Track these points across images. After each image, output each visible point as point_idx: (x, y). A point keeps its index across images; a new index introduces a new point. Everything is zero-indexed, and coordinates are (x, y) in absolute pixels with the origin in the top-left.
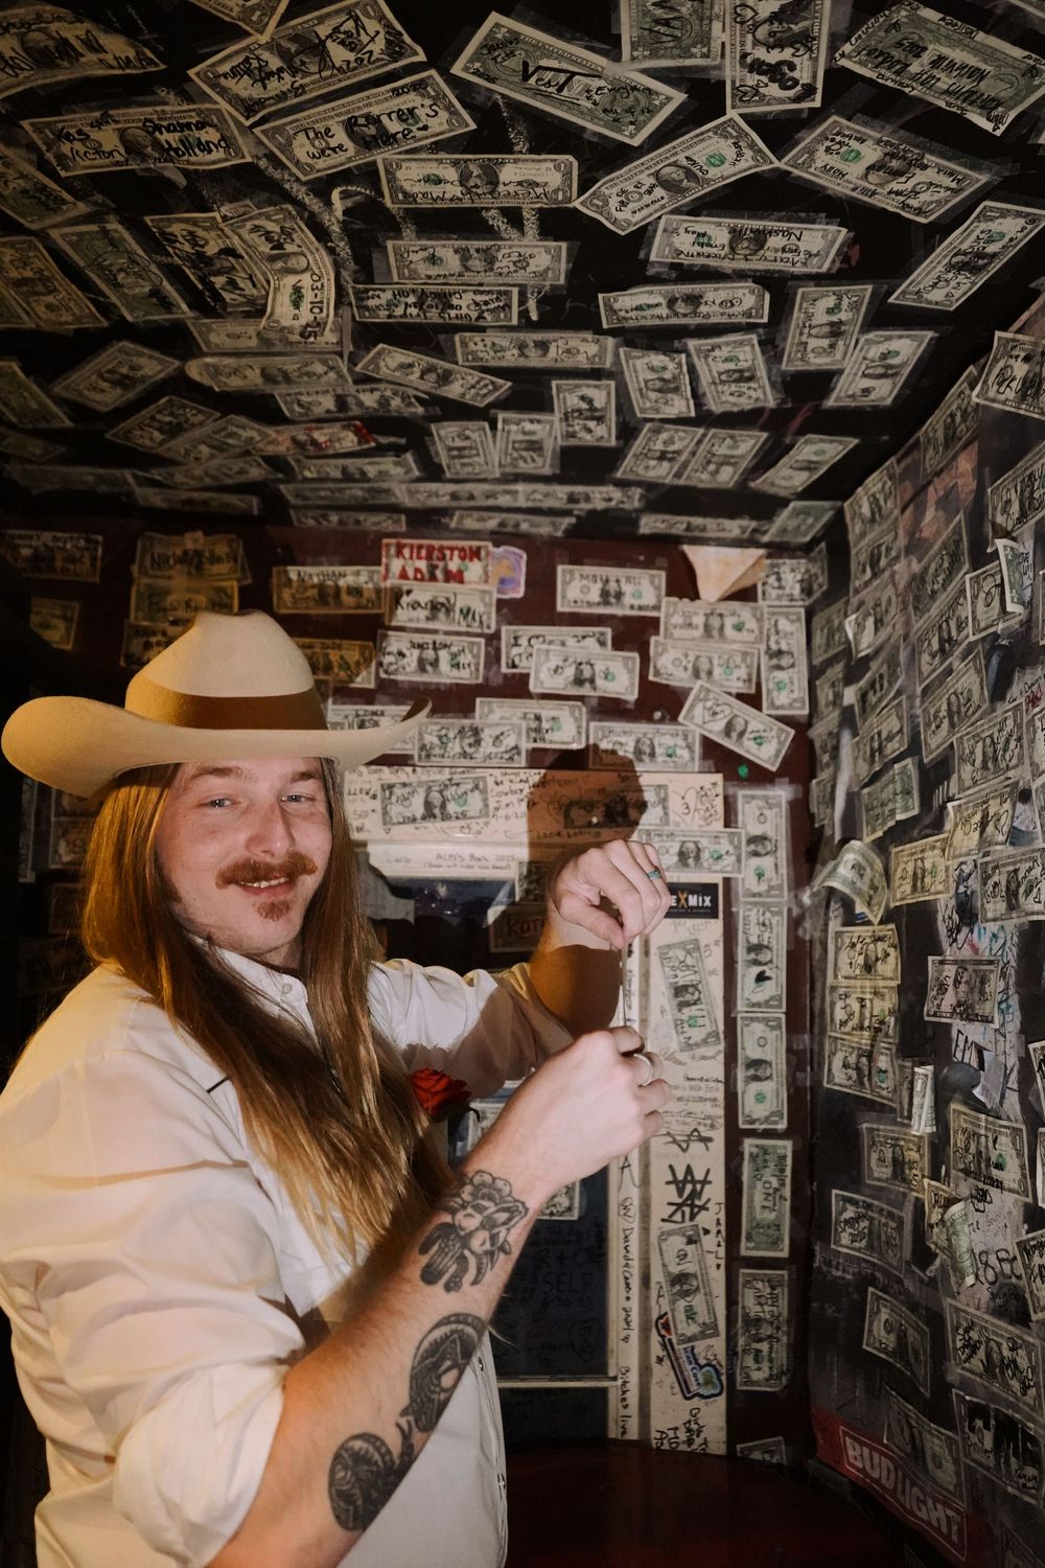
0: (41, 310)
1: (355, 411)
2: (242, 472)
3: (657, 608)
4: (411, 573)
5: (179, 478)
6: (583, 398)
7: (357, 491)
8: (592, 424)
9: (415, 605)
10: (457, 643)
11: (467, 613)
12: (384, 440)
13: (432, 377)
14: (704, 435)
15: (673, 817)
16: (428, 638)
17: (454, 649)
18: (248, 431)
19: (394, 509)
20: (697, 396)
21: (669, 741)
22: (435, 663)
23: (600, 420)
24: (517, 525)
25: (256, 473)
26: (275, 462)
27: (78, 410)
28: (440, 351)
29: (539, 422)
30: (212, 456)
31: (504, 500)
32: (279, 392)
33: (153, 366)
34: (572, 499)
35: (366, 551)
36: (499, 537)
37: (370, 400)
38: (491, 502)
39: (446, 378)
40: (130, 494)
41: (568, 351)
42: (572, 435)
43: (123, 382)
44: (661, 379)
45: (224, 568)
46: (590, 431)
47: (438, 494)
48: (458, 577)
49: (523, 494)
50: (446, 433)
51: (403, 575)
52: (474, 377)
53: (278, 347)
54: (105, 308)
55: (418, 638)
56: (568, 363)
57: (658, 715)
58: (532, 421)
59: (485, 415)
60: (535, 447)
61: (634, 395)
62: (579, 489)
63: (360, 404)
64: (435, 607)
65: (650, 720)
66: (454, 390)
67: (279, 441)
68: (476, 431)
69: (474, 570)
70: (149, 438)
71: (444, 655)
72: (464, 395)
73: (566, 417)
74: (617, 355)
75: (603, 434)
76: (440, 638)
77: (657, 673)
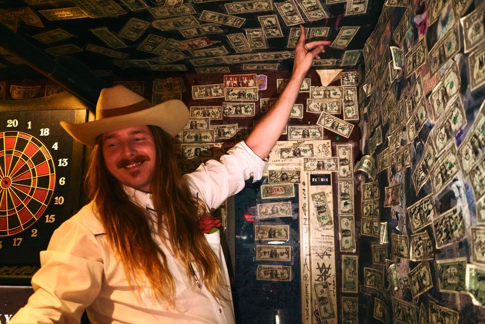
0: (108, 10)
1: (203, 33)
2: (177, 57)
3: (308, 90)
4: (232, 84)
5: (161, 60)
6: (269, 21)
7: (212, 60)
8: (274, 30)
9: (234, 94)
10: (247, 105)
11: (249, 95)
12: (215, 42)
13: (222, 19)
14: (310, 30)
15: (315, 154)
16: (238, 104)
17: (246, 106)
18: (176, 43)
19: (224, 65)
20: (304, 16)
21: (313, 131)
22: (240, 111)
23: (276, 28)
24: (263, 68)
25: (182, 57)
26: (185, 52)
27: (128, 41)
28: (223, 11)
29: (258, 31)
30: (168, 53)
31: (256, 59)
32: (180, 29)
33: (143, 25)
34: (276, 57)
35: (218, 79)
36: (258, 72)
37: (206, 29)
38: (252, 60)
39: (226, 19)
40: (149, 68)
41: (259, 6)
42: (269, 34)
43: (137, 31)
44: (290, 11)
45: (178, 87)
46: (274, 32)
47: (236, 59)
48: (247, 85)
49: (260, 56)
50: (232, 37)
51: (230, 85)
52: (234, 18)
53: (176, 15)
54: (125, 8)
55: (235, 104)
56: (260, 10)
57: (309, 123)
58: (256, 31)
59: (240, 30)
60: (259, 39)
61: (284, 19)
62: (278, 53)
63: (204, 31)
64: (240, 94)
65: (307, 124)
66: (230, 23)
67: (185, 45)
68: (240, 36)
69: (251, 82)
70: (149, 48)
71: (243, 108)
72: (233, 24)
73: (266, 29)
74: (274, 5)
75: (278, 33)
76: (241, 103)
77: (309, 110)
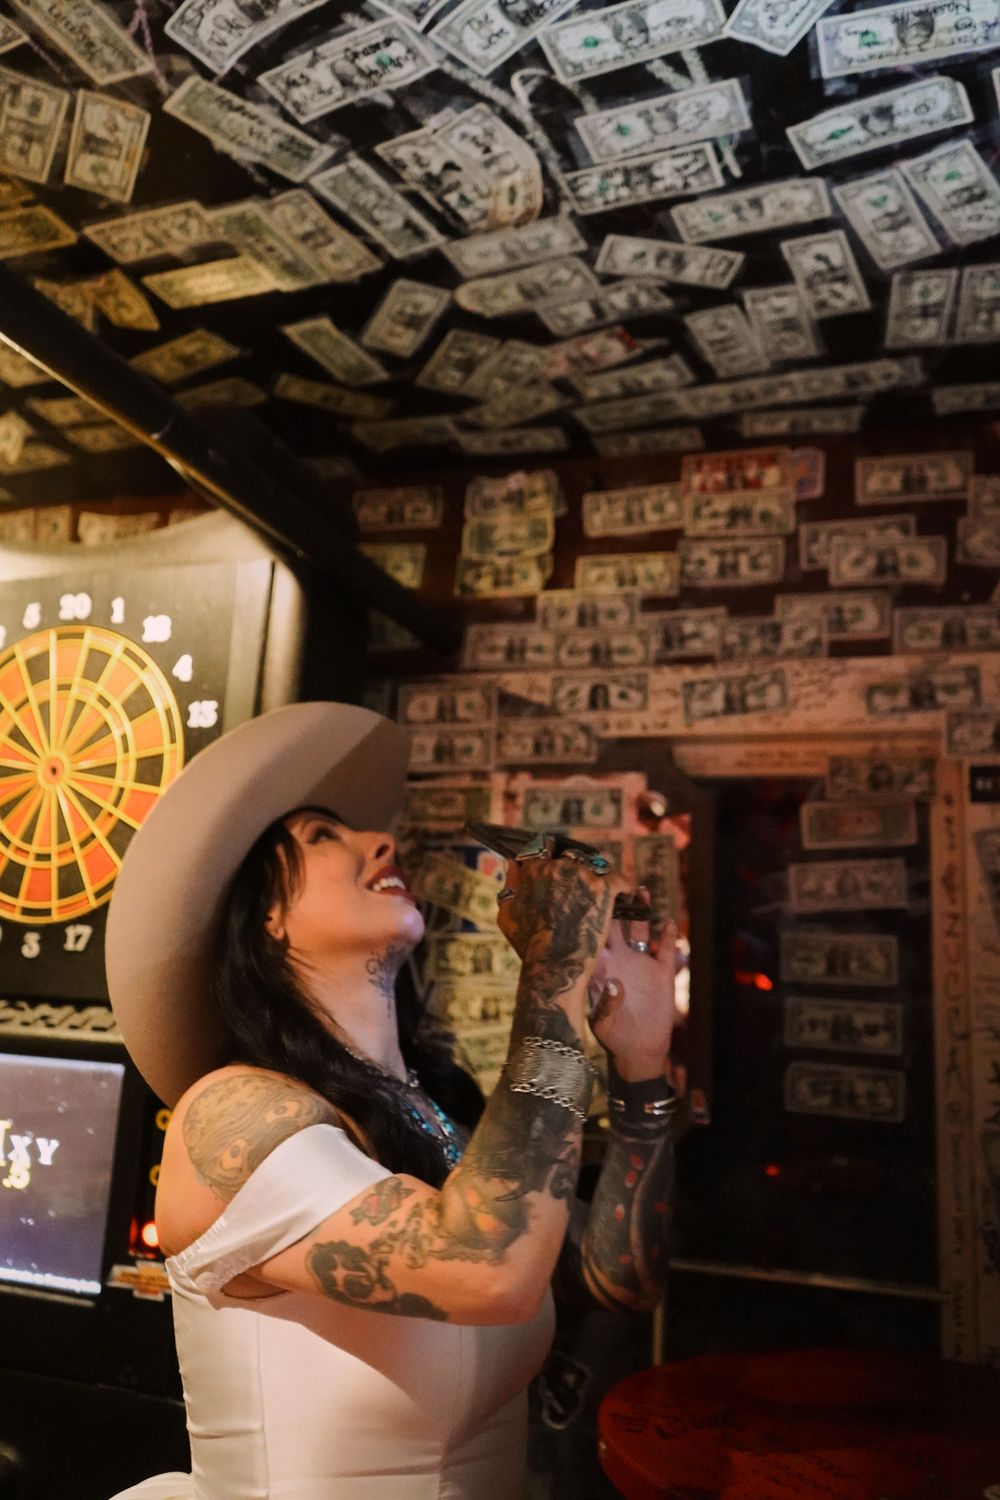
0: (327, 261)
1: (611, 317)
2: (538, 402)
3: (964, 488)
4: (710, 484)
5: (488, 418)
6: (819, 258)
7: (642, 407)
8: (838, 287)
9: (715, 515)
10: (756, 546)
11: (765, 516)
12: (651, 344)
13: (667, 263)
14: (960, 278)
15: (986, 698)
16: (729, 544)
17: (754, 551)
18: (528, 356)
19: (683, 422)
20: (937, 229)
21: (981, 622)
22: (735, 567)
23: (844, 279)
24: (808, 423)
25: (550, 401)
26: (561, 386)
27: (387, 358)
28: (668, 233)
29: (785, 294)
30: (507, 391)
31: (784, 395)
32: (539, 306)
33: (429, 301)
34: (851, 382)
35: (664, 469)
36: (793, 440)
37: (619, 300)
38: (771, 400)
39: (679, 262)
40: (455, 443)
41: (783, 205)
42: (822, 304)
43: (413, 322)
44: (889, 215)
45: (540, 501)
46: (838, 295)
47: (716, 398)
48: (755, 484)
49: (798, 385)
50: (702, 325)
51: (703, 488)
52: (706, 254)
53: (524, 259)
54: (376, 249)
55: (719, 545)
56: (788, 218)
57: (966, 596)
58: (779, 295)
59: (726, 297)
60: (790, 325)
61: (870, 245)
62: (855, 369)
63: (613, 307)
64: (735, 515)
65: (960, 603)
66: (692, 274)
67: (556, 361)
68: (728, 315)
69: (772, 476)
70: (450, 379)
71: (744, 559)
72: (702, 277)
73: (810, 284)
74: (832, 199)
75: (852, 295)
76: (739, 543)
77: (966, 554)
